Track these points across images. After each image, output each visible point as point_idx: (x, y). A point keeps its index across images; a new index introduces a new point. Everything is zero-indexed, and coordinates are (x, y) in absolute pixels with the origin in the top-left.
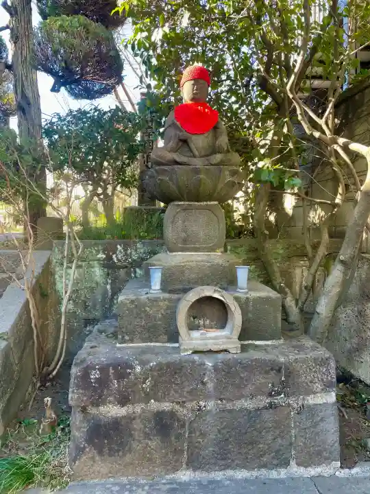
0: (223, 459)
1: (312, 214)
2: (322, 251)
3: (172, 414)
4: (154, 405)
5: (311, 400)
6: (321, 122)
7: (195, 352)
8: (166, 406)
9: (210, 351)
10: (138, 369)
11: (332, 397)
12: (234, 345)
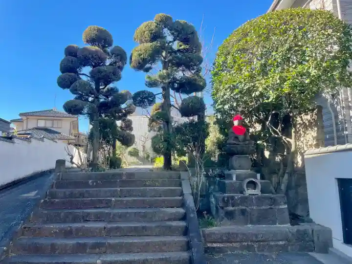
0: (259, 222)
1: (276, 158)
2: (281, 171)
3: (245, 210)
4: (241, 207)
5: (281, 207)
6: (278, 130)
7: (249, 195)
8: (244, 208)
9: (253, 195)
10: (236, 198)
11: (286, 206)
12: (259, 193)
